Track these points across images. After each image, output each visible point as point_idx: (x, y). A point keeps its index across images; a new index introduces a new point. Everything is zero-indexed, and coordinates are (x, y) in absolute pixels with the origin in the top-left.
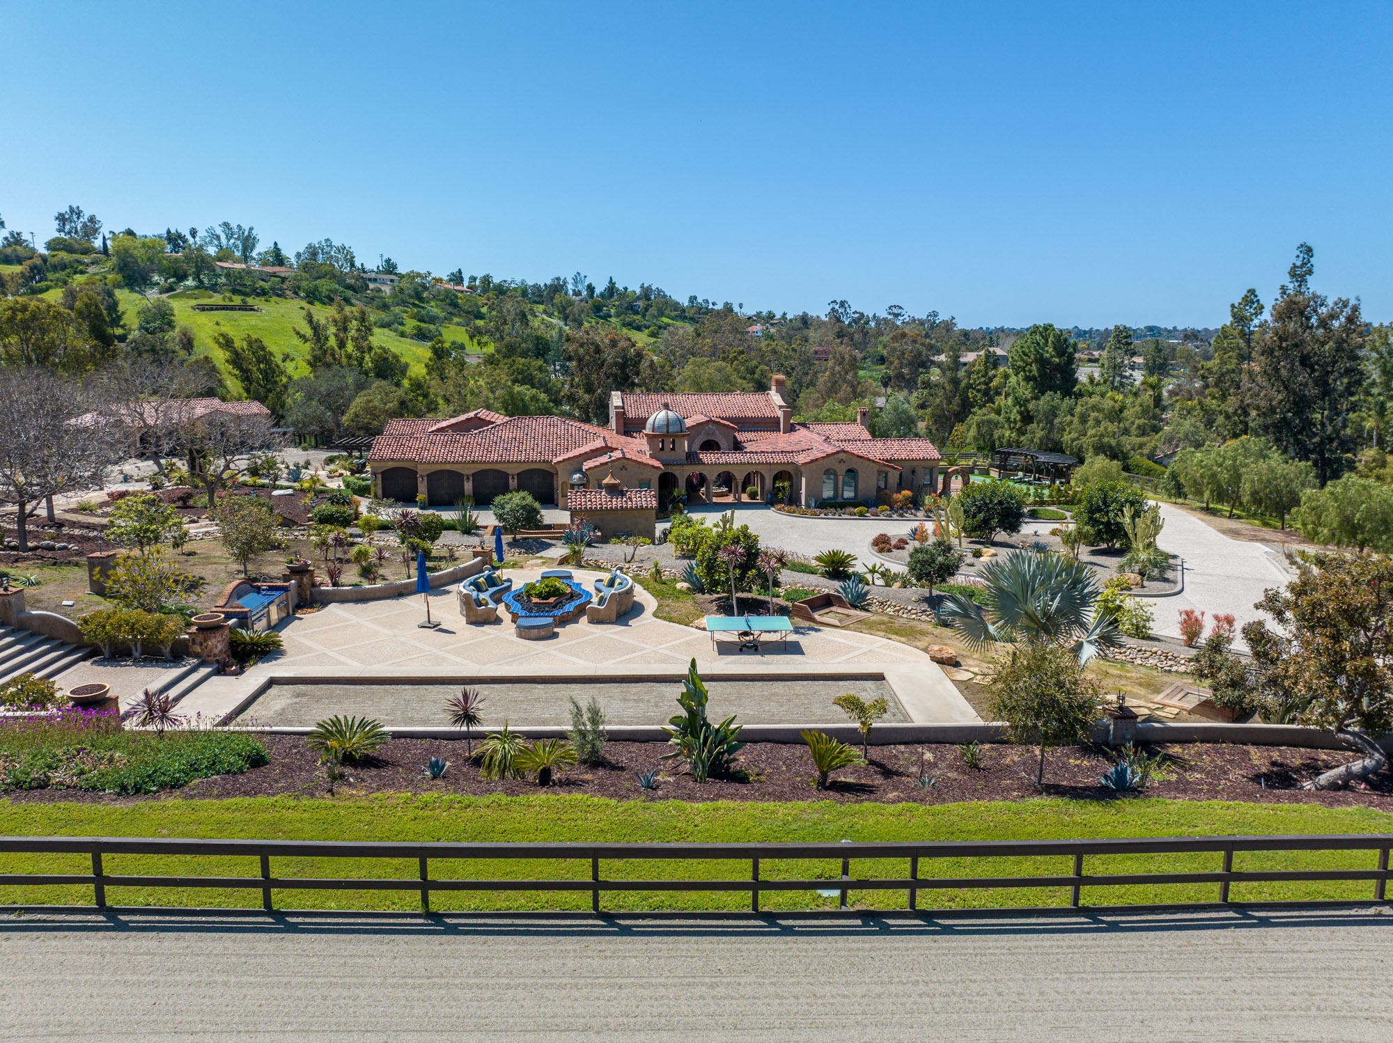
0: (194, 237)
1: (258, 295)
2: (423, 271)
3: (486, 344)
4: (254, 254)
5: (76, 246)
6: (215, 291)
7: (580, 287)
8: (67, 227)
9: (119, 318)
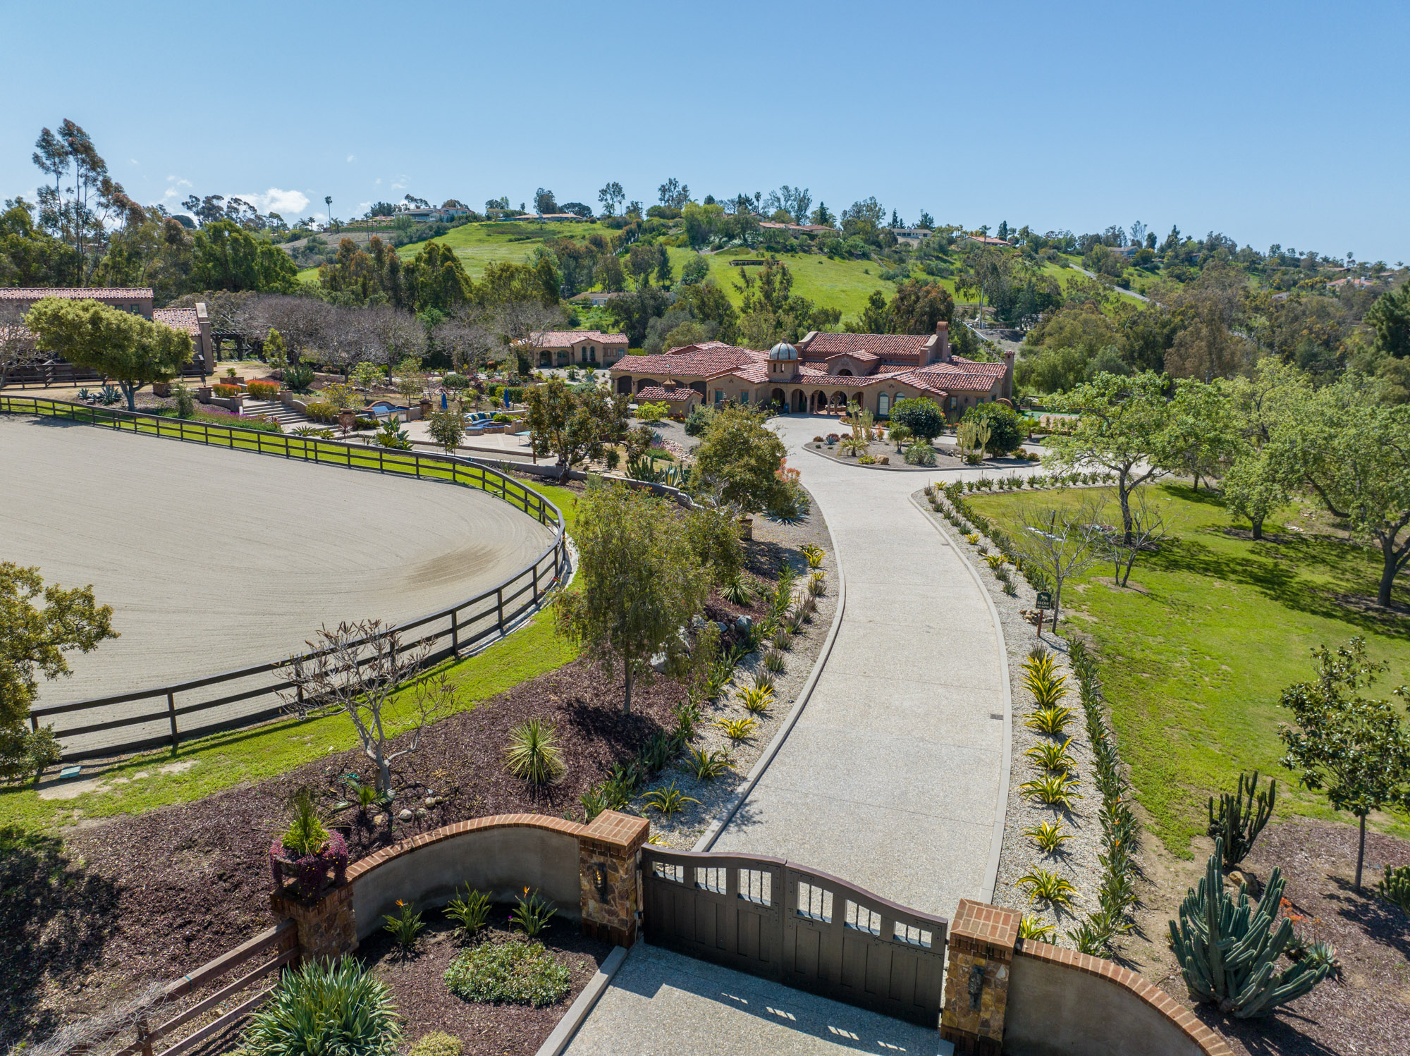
0: (758, 200)
1: (788, 251)
2: (956, 225)
3: (973, 296)
4: (808, 213)
5: (668, 212)
6: (753, 249)
7: (1139, 238)
8: (667, 196)
9: (669, 272)
